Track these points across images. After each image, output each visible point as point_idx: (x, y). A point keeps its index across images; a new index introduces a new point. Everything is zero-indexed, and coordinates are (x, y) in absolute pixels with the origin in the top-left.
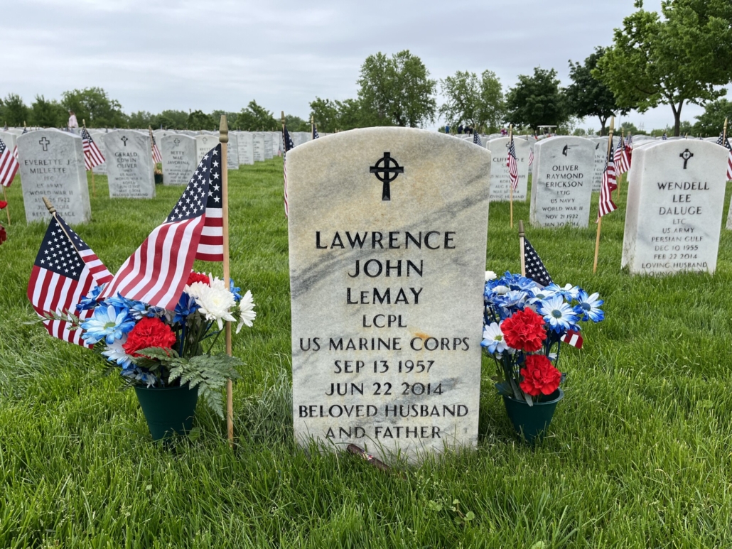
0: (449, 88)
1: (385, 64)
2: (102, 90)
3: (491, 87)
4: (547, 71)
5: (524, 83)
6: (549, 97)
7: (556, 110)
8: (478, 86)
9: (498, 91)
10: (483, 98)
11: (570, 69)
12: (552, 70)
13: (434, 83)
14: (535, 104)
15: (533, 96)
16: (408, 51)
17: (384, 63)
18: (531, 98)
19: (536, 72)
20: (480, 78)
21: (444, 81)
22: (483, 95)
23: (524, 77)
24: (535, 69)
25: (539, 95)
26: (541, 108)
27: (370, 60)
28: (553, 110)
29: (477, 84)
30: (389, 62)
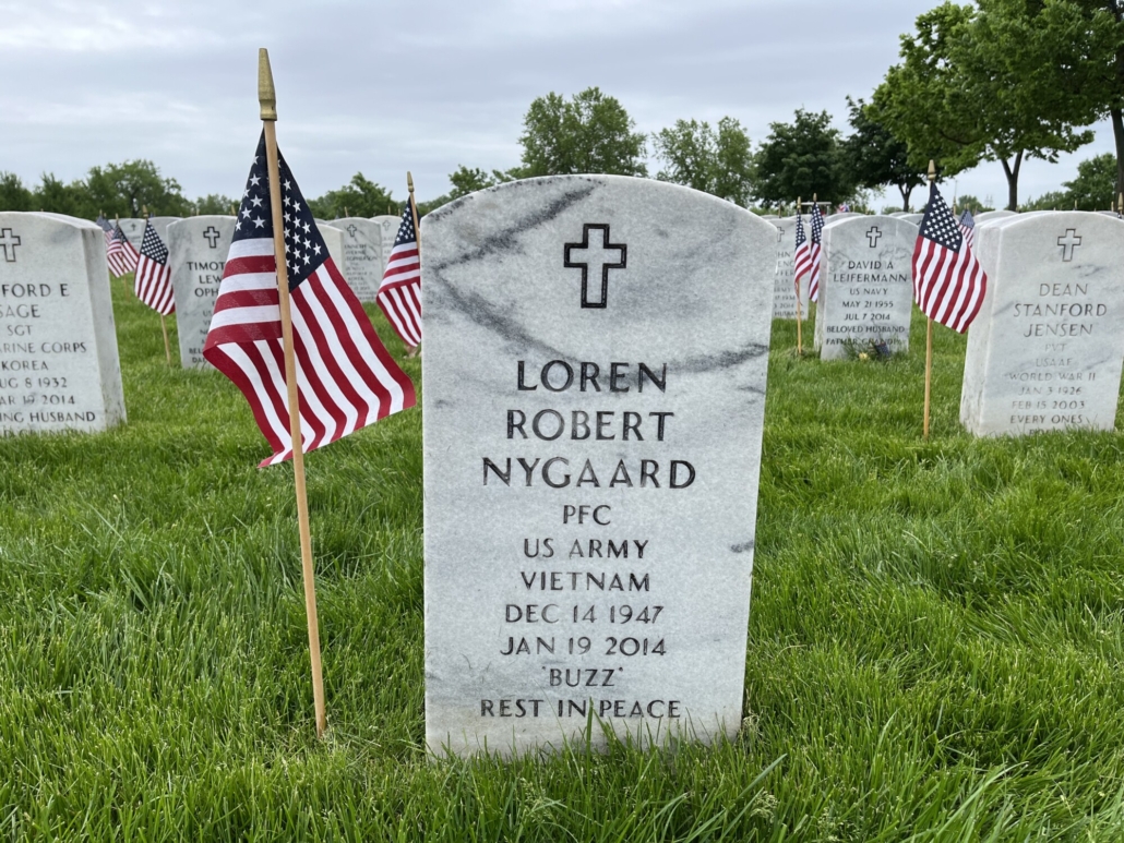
0: (666, 146)
1: (563, 110)
2: (151, 164)
3: (733, 142)
4: (816, 115)
5: (779, 135)
6: (820, 156)
7: (832, 177)
8: (713, 142)
9: (744, 149)
10: (721, 161)
11: (849, 110)
12: (824, 113)
13: (643, 138)
14: (797, 168)
15: (793, 156)
16: (597, 89)
17: (561, 110)
18: (791, 159)
19: (799, 117)
20: (715, 130)
21: (658, 136)
22: (721, 155)
23: (779, 126)
24: (797, 112)
25: (804, 154)
26: (807, 174)
27: (537, 106)
28: (827, 177)
29: (710, 139)
30: (568, 107)
